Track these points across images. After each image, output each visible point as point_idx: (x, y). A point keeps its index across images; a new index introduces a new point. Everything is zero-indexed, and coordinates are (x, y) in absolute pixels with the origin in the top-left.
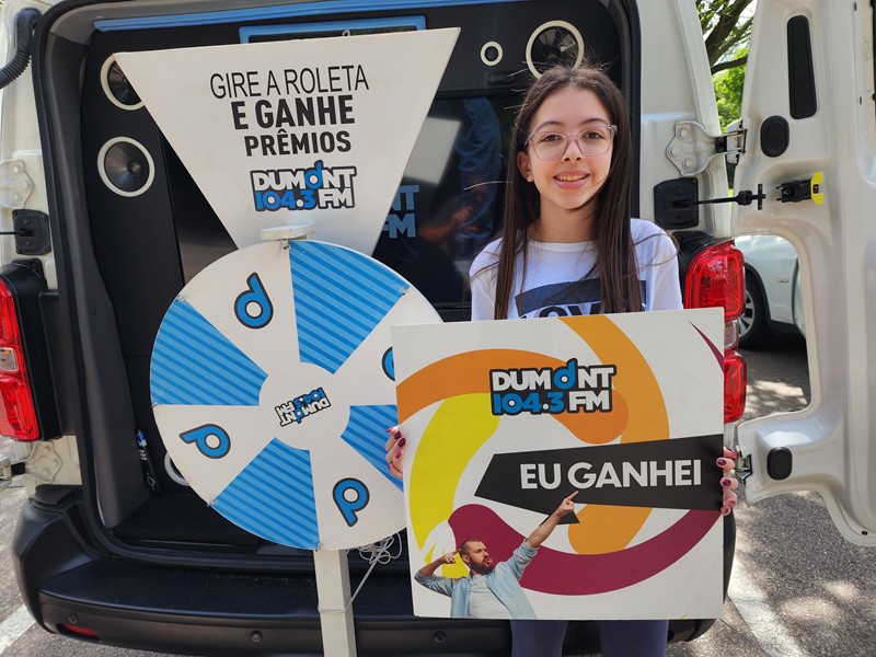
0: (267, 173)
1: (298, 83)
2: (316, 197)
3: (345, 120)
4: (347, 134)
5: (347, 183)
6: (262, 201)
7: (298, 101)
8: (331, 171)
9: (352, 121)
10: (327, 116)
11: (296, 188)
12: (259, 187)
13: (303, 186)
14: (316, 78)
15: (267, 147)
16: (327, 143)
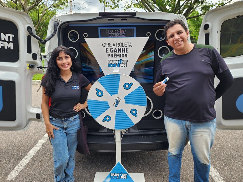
0: (111, 61)
1: (119, 45)
2: (120, 65)
3: (127, 52)
4: (127, 54)
5: (126, 63)
6: (109, 66)
7: (118, 48)
8: (123, 61)
9: (128, 52)
10: (124, 51)
11: (116, 64)
12: (109, 63)
13: (117, 63)
14: (122, 44)
15: (112, 56)
16: (123, 56)
